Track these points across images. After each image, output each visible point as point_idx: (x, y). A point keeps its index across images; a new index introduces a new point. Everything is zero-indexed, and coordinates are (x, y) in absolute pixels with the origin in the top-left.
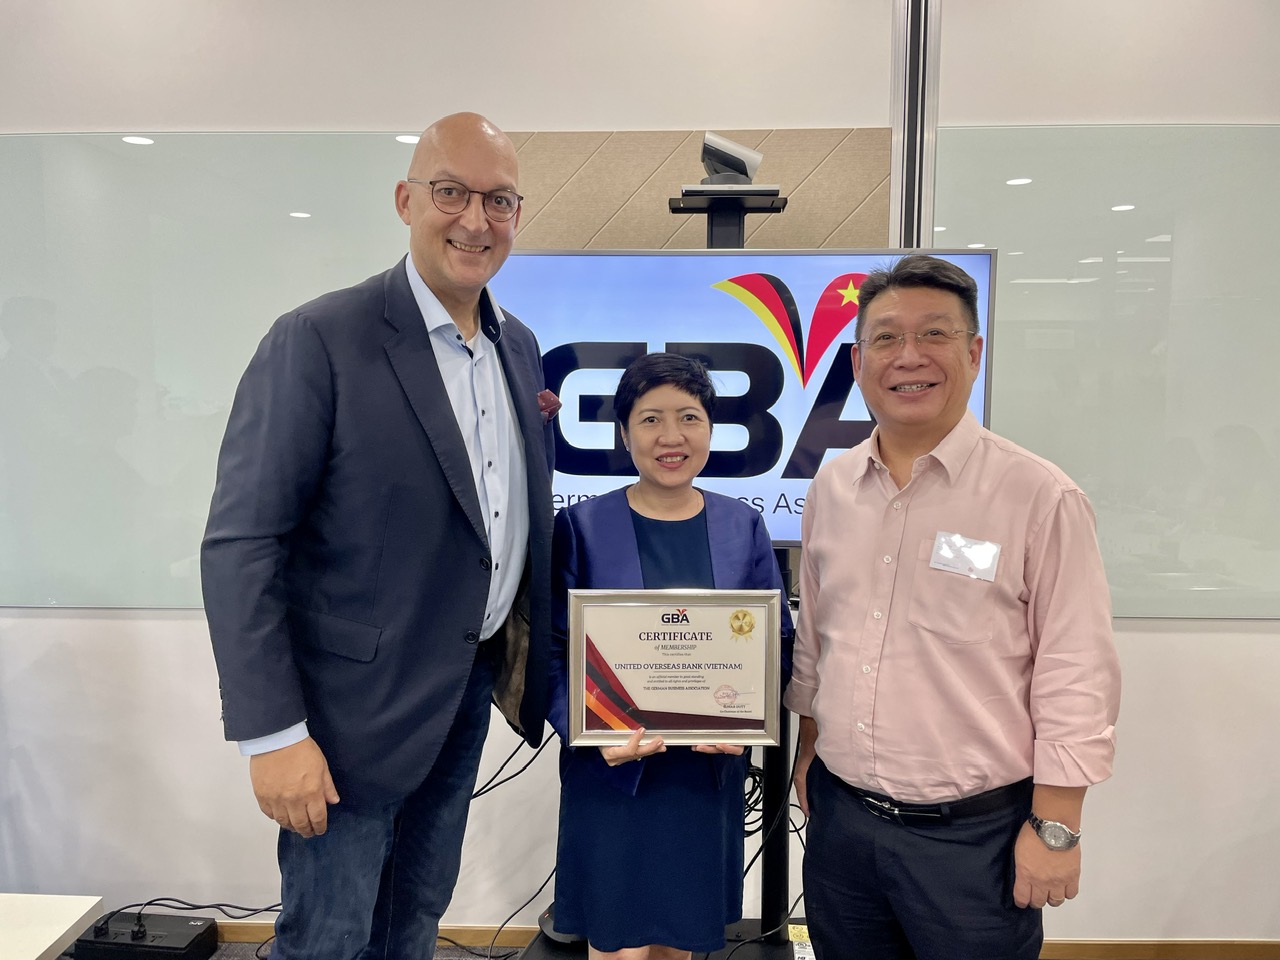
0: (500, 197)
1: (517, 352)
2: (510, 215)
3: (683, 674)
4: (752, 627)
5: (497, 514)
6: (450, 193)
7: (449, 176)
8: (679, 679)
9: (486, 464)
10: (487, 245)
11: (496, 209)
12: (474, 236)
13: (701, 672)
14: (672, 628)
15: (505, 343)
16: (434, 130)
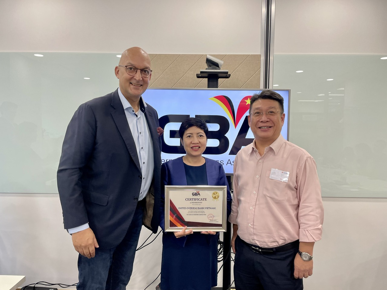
0: (146, 71)
1: (151, 116)
2: (148, 76)
3: (198, 211)
4: (218, 197)
5: (144, 163)
6: (131, 69)
7: (131, 64)
8: (197, 212)
9: (141, 148)
10: (142, 84)
11: (144, 74)
12: (138, 81)
13: (204, 210)
14: (195, 197)
15: (147, 113)
16: (126, 51)
